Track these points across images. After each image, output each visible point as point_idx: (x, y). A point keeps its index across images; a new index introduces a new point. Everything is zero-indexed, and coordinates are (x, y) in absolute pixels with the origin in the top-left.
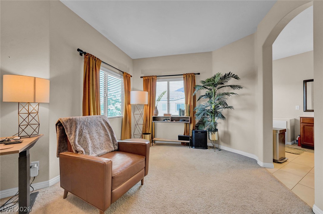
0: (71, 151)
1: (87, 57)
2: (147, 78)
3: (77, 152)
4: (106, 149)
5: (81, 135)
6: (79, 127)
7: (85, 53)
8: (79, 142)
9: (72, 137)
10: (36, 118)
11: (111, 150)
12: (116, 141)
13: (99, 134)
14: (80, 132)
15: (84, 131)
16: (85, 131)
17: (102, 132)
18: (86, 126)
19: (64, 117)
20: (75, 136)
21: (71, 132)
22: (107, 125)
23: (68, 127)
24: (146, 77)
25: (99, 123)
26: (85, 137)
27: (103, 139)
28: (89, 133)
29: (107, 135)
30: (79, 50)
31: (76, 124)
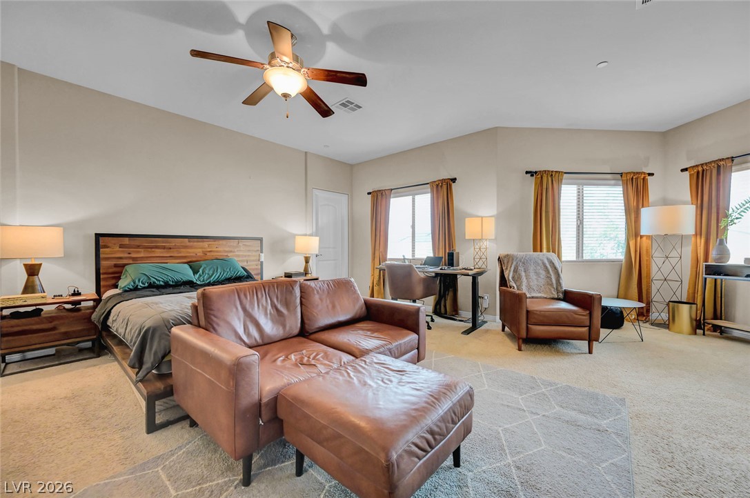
0: (507, 286)
1: (539, 176)
2: (700, 169)
3: (511, 287)
4: (545, 293)
5: (516, 271)
6: (514, 263)
7: (536, 172)
8: (513, 278)
9: (507, 272)
10: (485, 254)
11: (552, 296)
12: (561, 288)
13: (537, 274)
14: (515, 268)
15: (519, 268)
16: (521, 269)
17: (543, 273)
18: (523, 263)
19: (503, 252)
20: (510, 271)
21: (507, 267)
22: (552, 265)
23: (505, 262)
24: (697, 166)
25: (540, 262)
26: (519, 274)
27: (542, 281)
28: (525, 272)
29: (549, 278)
30: (527, 172)
31: (513, 260)
